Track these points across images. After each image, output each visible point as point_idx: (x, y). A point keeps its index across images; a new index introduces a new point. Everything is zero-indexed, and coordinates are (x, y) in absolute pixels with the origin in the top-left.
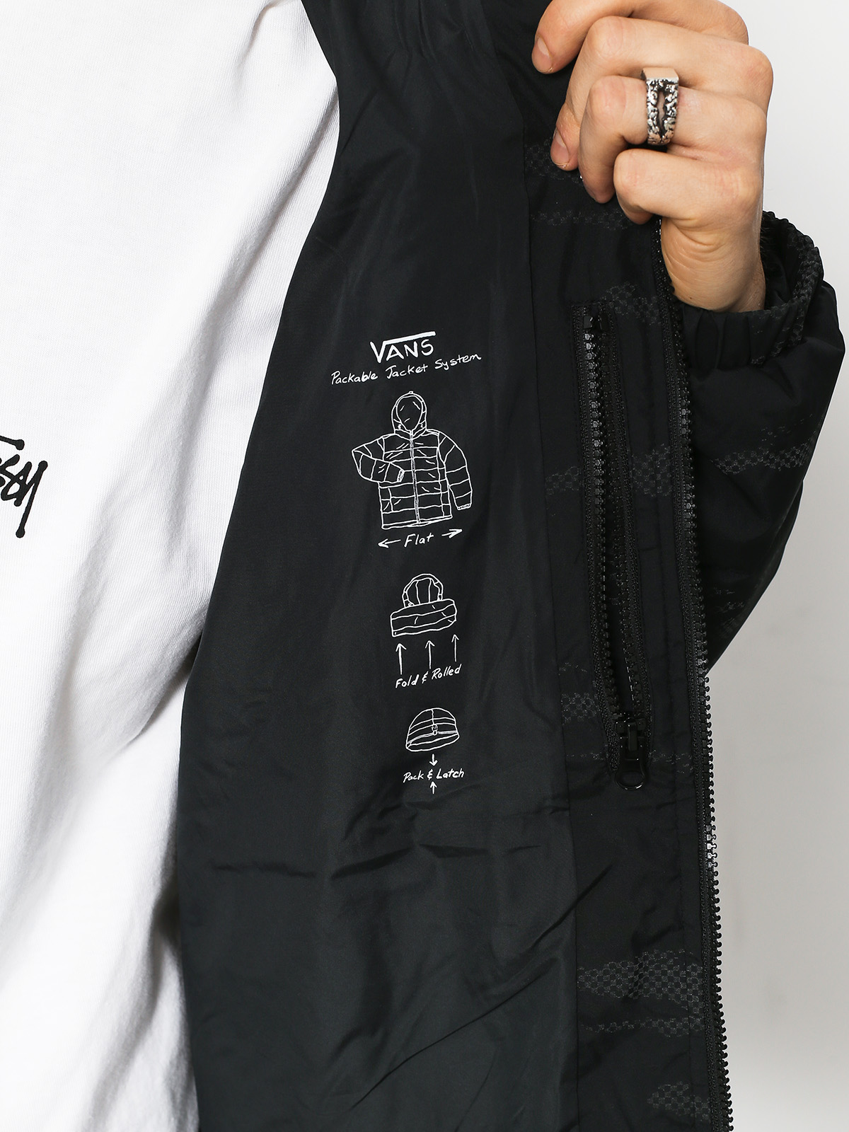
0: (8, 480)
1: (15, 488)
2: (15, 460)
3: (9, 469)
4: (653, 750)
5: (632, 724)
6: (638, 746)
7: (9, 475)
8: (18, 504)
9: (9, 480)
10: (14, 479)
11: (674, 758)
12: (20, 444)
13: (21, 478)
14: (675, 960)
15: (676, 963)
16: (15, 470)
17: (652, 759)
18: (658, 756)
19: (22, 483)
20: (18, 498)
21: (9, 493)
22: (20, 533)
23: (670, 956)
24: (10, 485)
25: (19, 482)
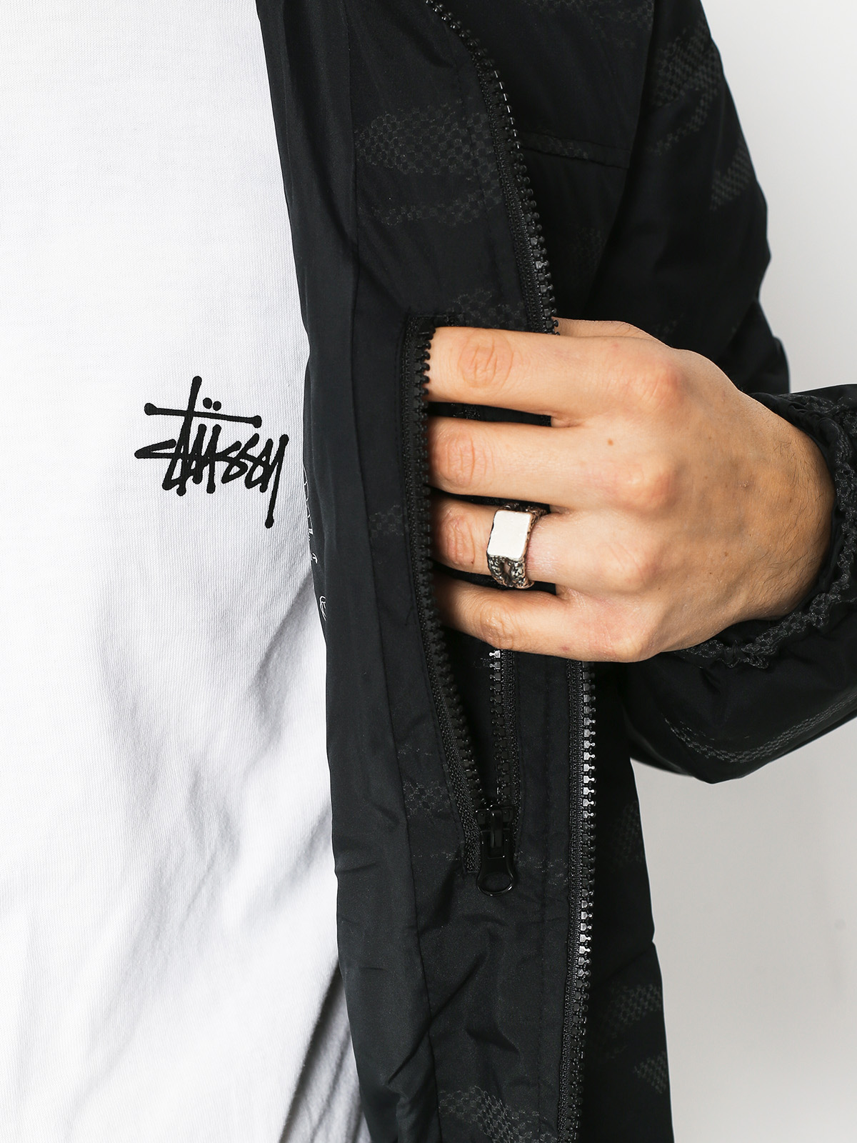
0: (250, 464)
1: (259, 471)
2: (254, 440)
3: (250, 452)
4: (518, 851)
5: (499, 812)
6: (503, 840)
7: (251, 458)
8: (263, 489)
9: (252, 464)
10: (257, 461)
11: (545, 865)
12: (256, 421)
13: (264, 459)
14: (527, 1124)
15: (528, 1128)
16: (255, 451)
17: (517, 862)
18: (528, 860)
19: (265, 465)
20: (264, 481)
21: (253, 480)
22: (269, 523)
23: (523, 1118)
24: (253, 469)
25: (263, 464)
